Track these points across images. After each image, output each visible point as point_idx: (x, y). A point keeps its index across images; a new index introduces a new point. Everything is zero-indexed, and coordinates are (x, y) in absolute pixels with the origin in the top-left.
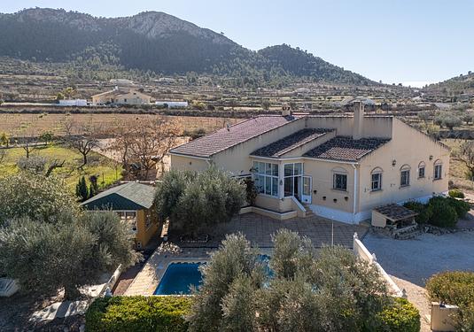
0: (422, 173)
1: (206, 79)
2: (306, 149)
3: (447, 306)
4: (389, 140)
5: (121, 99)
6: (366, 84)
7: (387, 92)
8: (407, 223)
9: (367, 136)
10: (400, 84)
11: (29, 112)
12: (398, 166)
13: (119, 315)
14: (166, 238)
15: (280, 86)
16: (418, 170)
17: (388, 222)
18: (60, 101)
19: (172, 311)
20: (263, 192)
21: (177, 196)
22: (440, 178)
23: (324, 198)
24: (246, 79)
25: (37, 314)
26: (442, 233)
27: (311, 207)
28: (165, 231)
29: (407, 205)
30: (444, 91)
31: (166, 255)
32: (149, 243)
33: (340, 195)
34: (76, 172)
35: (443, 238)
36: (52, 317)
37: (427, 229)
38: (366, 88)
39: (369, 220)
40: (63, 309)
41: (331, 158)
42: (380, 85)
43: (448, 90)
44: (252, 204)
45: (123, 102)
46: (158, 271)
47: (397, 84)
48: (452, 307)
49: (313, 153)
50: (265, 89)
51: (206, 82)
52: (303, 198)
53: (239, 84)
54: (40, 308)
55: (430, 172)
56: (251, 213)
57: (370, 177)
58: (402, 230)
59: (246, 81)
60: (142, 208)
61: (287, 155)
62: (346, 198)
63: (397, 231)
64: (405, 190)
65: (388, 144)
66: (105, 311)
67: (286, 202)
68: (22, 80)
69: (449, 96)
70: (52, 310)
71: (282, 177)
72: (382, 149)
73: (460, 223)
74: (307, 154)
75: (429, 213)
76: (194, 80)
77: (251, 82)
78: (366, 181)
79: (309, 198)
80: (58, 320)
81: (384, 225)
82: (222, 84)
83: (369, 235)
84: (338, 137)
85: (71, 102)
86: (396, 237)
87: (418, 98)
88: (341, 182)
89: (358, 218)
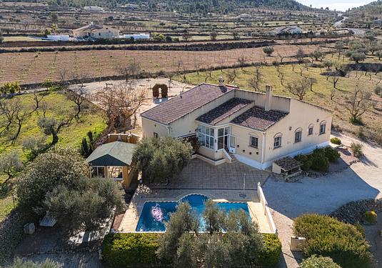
0: (310, 132)
1: (164, 4)
2: (233, 117)
3: (300, 238)
4: (287, 114)
5: (96, 33)
6: (298, 9)
7: (315, 17)
8: (295, 170)
9: (274, 109)
10: (327, 8)
11: (26, 51)
12: (293, 130)
13: (120, 246)
14: (141, 181)
15: (226, 11)
16: (308, 130)
17: (282, 171)
18: (48, 36)
19: (149, 243)
20: (204, 145)
21: (148, 160)
22: (324, 133)
23: (244, 151)
24: (198, 5)
25: (72, 239)
26: (317, 176)
27: (236, 156)
28: (140, 177)
29: (296, 158)
30: (363, 16)
31: (142, 196)
32: (130, 186)
33: (254, 150)
34: (74, 120)
35: (317, 180)
36: (80, 242)
37: (308, 174)
38: (298, 13)
39: (271, 168)
40: (86, 237)
41: (248, 126)
42: (310, 9)
43: (366, 14)
44: (197, 153)
45: (98, 37)
46: (138, 209)
47: (324, 9)
48: (303, 238)
49: (238, 121)
50: (214, 14)
51: (164, 7)
52: (230, 149)
53: (192, 9)
54: (72, 235)
55: (317, 130)
56: (196, 158)
57: (273, 139)
58: (291, 176)
59: (198, 6)
60: (126, 164)
61: (220, 123)
62: (257, 153)
63: (287, 176)
64: (298, 144)
65: (287, 117)
66: (113, 244)
67: (218, 153)
68: (11, 8)
69: (365, 21)
70: (80, 237)
71: (216, 137)
72: (283, 121)
73: (332, 167)
74: (234, 121)
75: (310, 163)
76: (154, 6)
77: (202, 8)
78: (271, 142)
79: (234, 149)
80: (85, 243)
81: (280, 172)
82: (178, 9)
83: (269, 179)
84: (255, 107)
85: (57, 37)
86: (287, 181)
87: (339, 23)
88: (254, 142)
89: (264, 167)
